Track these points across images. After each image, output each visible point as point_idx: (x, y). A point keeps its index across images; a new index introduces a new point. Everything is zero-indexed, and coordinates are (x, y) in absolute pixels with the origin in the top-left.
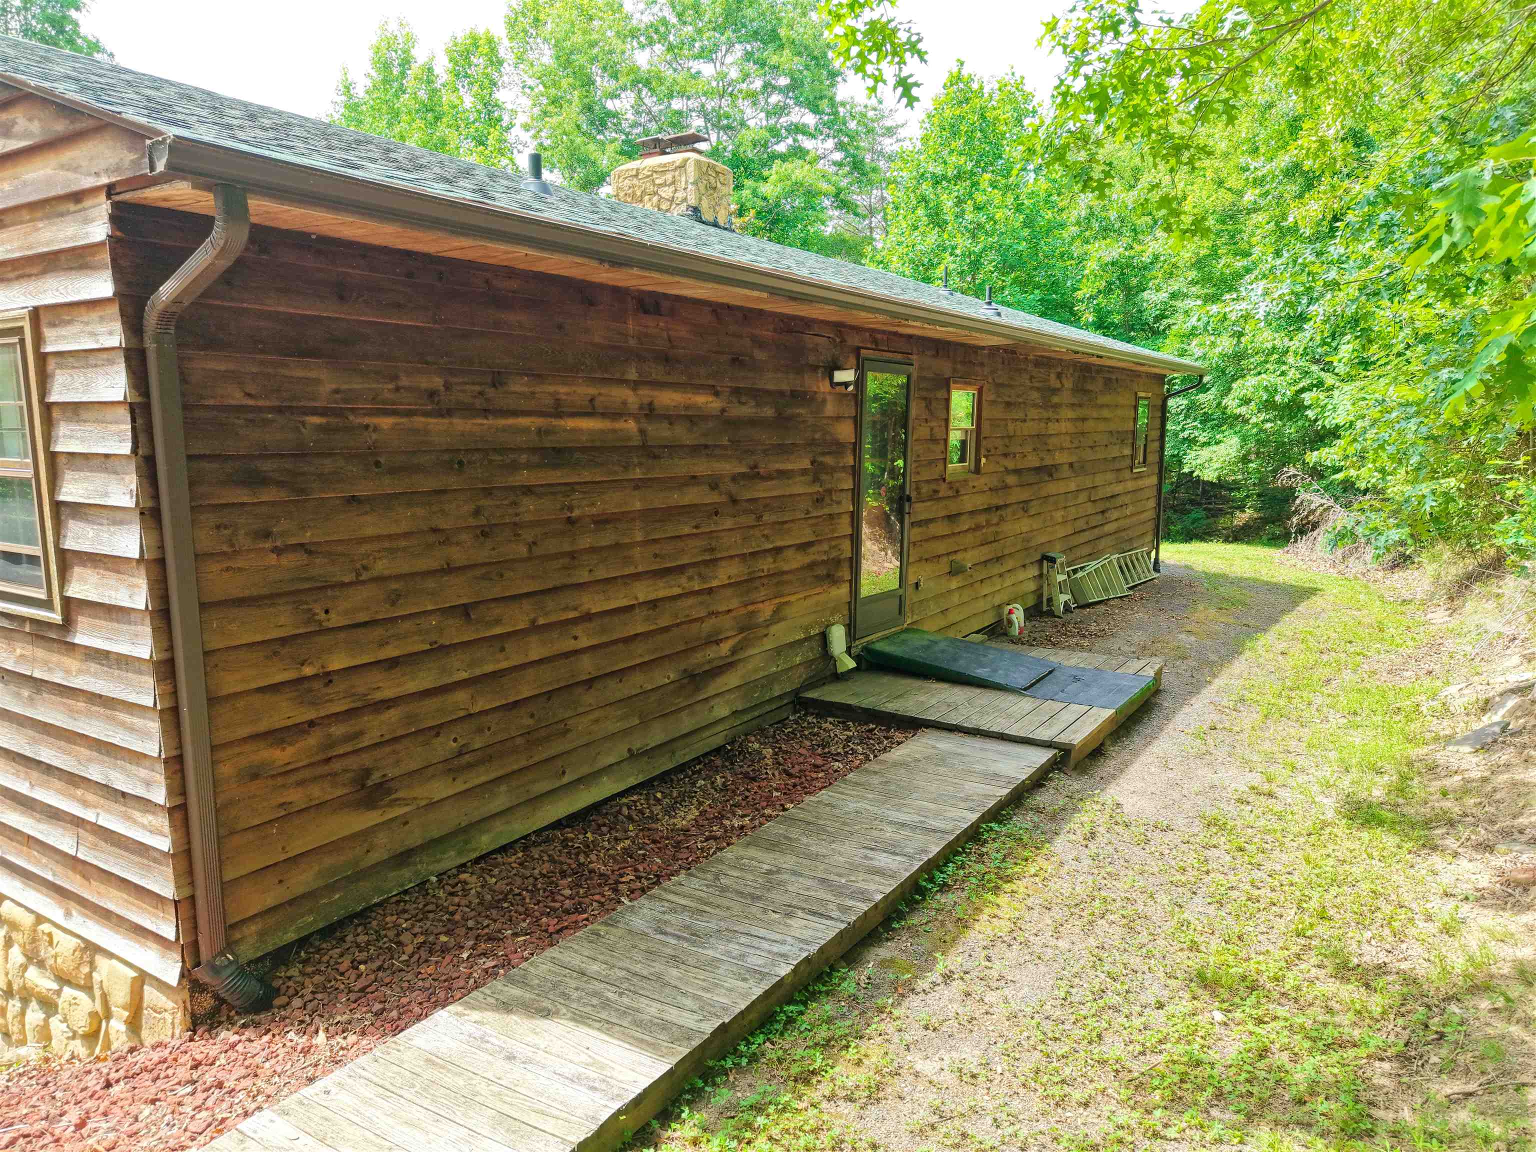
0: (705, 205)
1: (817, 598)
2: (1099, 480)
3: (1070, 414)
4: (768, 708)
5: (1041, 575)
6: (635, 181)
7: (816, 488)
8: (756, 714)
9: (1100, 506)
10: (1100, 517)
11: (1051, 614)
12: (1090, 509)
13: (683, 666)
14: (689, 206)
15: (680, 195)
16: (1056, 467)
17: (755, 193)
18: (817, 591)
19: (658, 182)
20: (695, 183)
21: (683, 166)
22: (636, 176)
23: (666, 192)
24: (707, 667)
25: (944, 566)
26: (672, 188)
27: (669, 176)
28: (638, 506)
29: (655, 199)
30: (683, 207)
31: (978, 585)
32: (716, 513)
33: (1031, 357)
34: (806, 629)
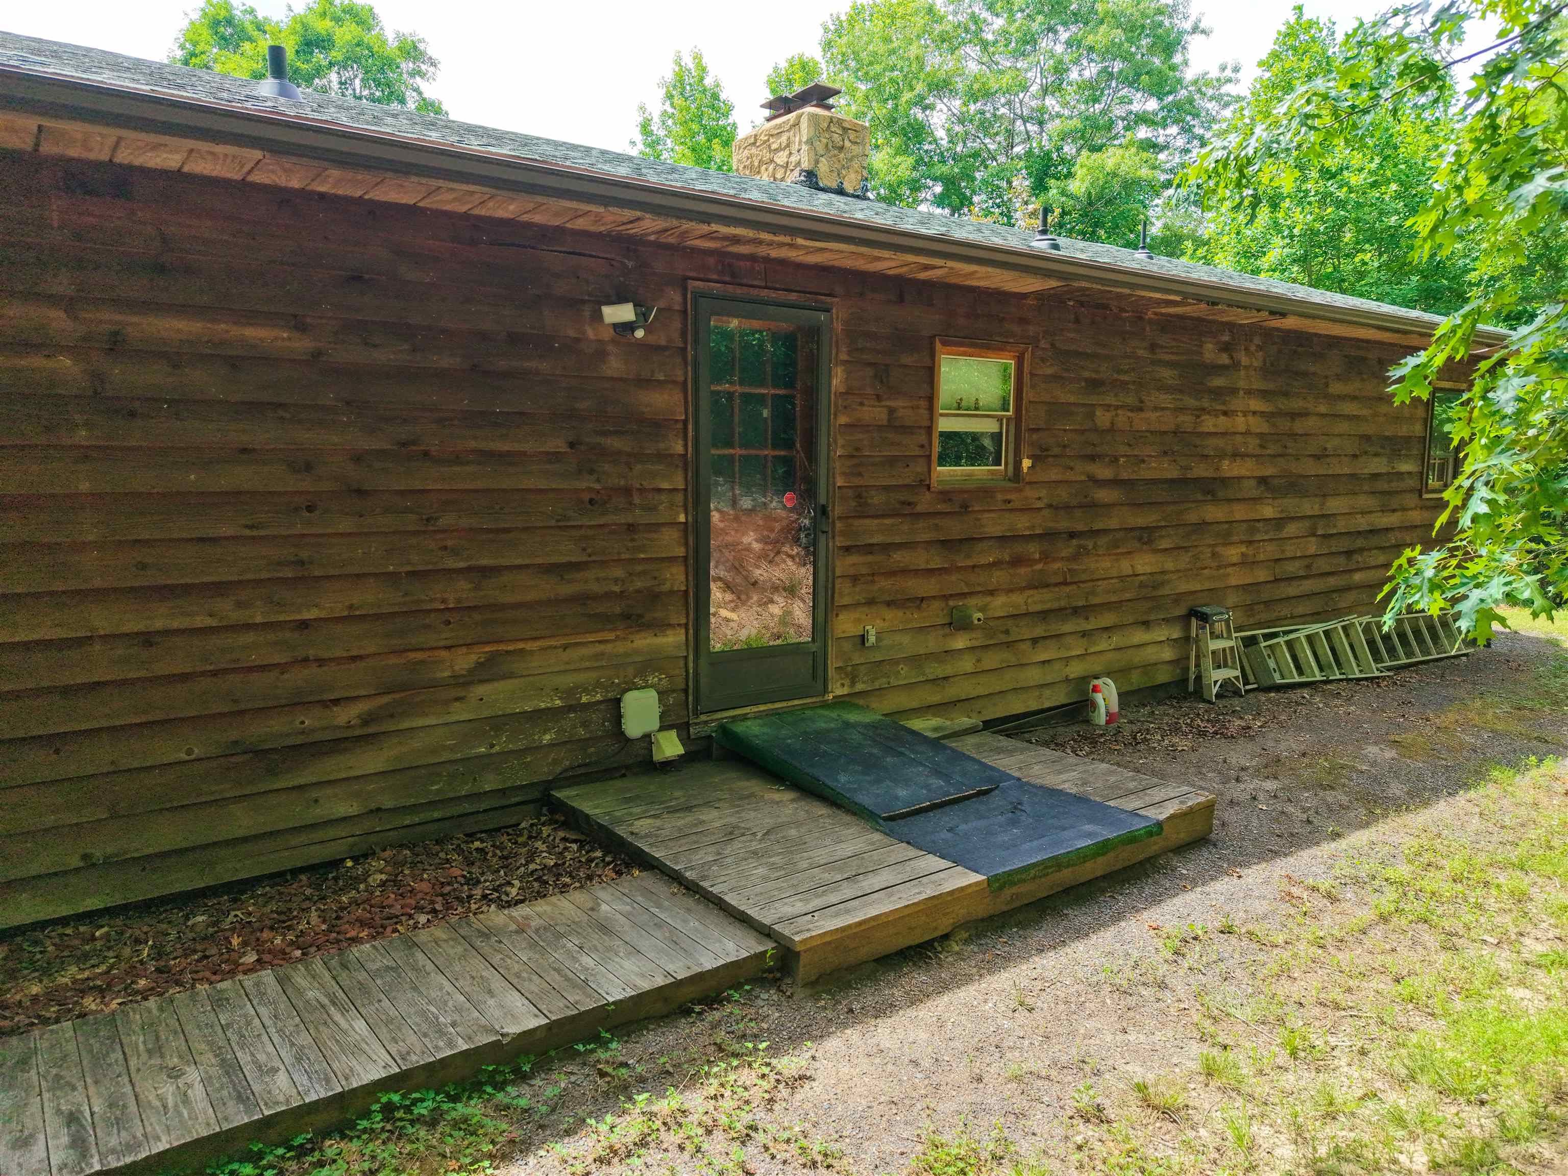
0: (823, 168)
1: (600, 648)
2: (1335, 505)
3: (1256, 404)
4: (467, 807)
5: (1187, 639)
6: (754, 150)
7: (586, 483)
8: (436, 815)
9: (1344, 544)
10: (1342, 560)
11: (1199, 694)
12: (1312, 547)
13: (234, 735)
14: (802, 171)
15: (794, 159)
16: (1224, 482)
17: (1063, 193)
18: (599, 636)
19: (774, 146)
20: (810, 142)
21: (797, 124)
22: (754, 144)
23: (781, 158)
24: (299, 740)
25: (935, 613)
26: (787, 152)
27: (784, 138)
28: (84, 487)
29: (771, 167)
30: (796, 173)
31: (1023, 646)
32: (310, 509)
33: (1150, 315)
34: (570, 692)
